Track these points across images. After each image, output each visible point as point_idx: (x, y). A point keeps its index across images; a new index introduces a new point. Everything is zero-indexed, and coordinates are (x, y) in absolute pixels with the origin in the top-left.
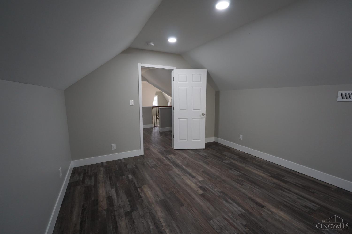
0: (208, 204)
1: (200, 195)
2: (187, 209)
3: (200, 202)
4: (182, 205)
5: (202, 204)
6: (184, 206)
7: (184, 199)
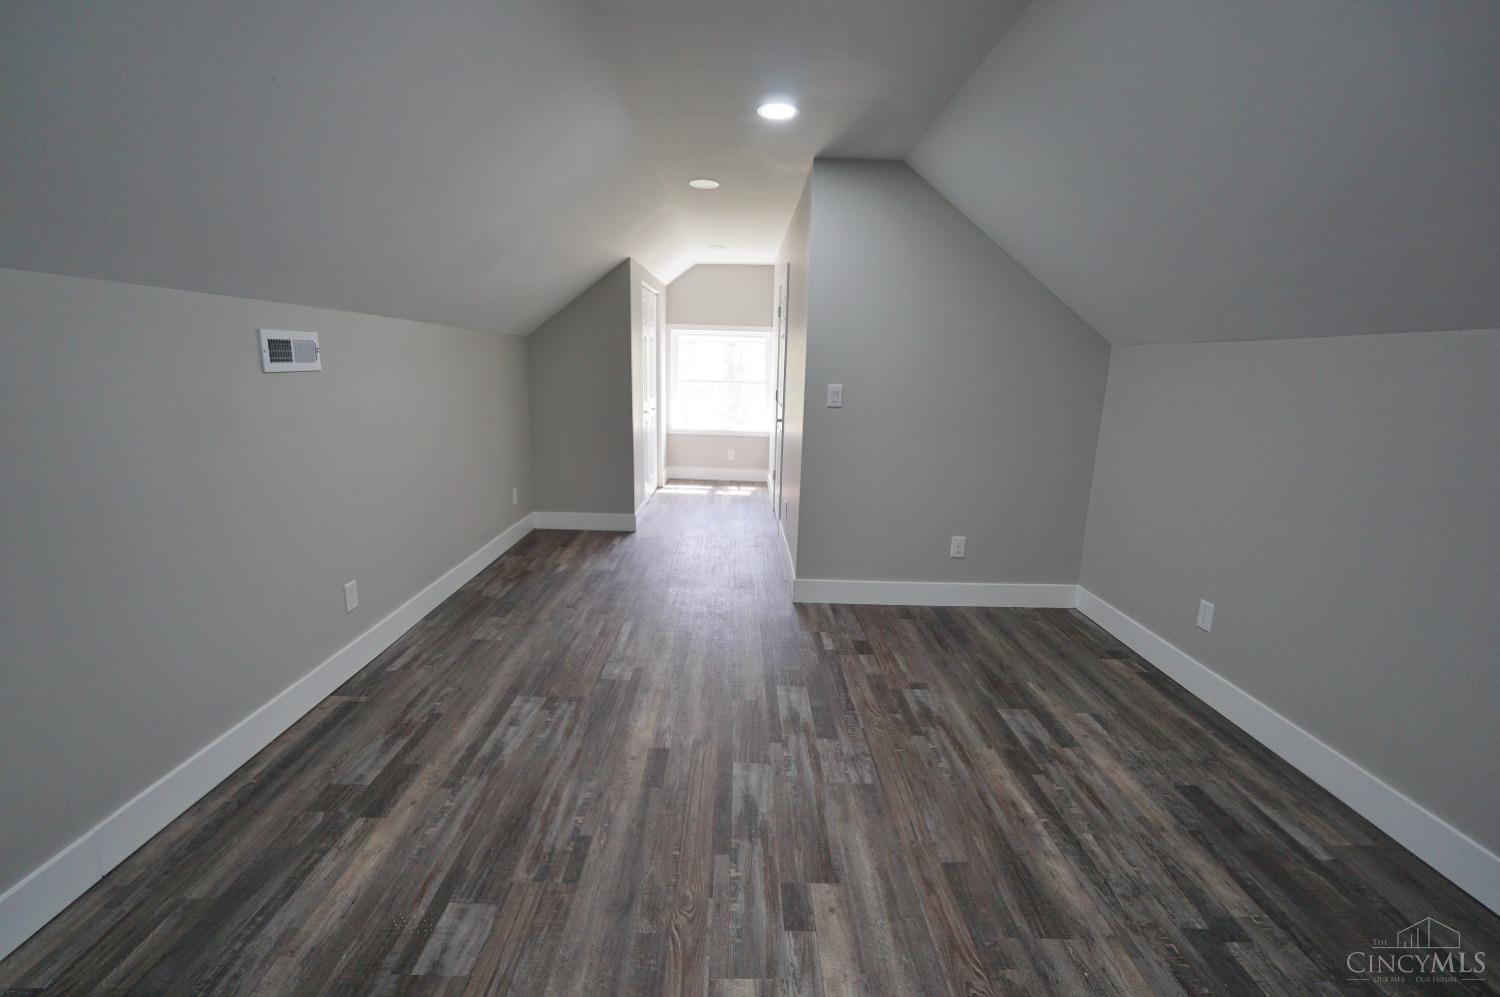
0: (834, 829)
1: (837, 881)
2: (934, 844)
3: (862, 851)
4: (950, 868)
5: (859, 840)
6: (943, 861)
7: (935, 892)
